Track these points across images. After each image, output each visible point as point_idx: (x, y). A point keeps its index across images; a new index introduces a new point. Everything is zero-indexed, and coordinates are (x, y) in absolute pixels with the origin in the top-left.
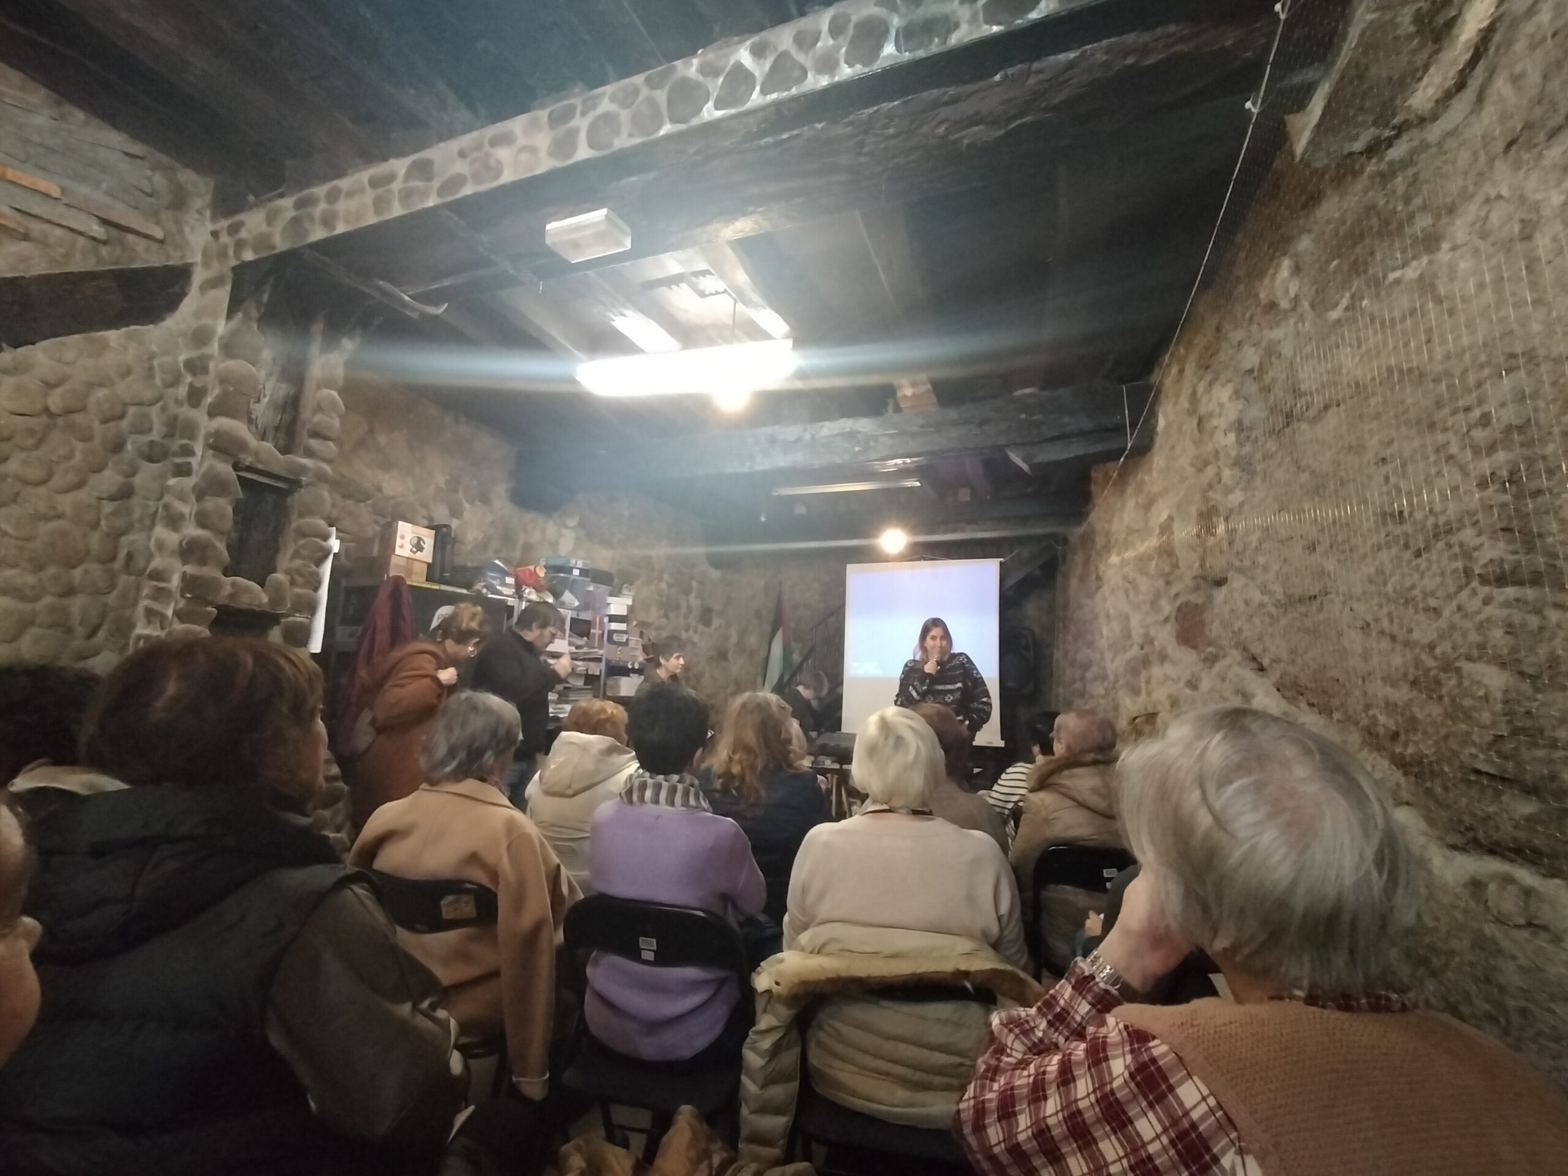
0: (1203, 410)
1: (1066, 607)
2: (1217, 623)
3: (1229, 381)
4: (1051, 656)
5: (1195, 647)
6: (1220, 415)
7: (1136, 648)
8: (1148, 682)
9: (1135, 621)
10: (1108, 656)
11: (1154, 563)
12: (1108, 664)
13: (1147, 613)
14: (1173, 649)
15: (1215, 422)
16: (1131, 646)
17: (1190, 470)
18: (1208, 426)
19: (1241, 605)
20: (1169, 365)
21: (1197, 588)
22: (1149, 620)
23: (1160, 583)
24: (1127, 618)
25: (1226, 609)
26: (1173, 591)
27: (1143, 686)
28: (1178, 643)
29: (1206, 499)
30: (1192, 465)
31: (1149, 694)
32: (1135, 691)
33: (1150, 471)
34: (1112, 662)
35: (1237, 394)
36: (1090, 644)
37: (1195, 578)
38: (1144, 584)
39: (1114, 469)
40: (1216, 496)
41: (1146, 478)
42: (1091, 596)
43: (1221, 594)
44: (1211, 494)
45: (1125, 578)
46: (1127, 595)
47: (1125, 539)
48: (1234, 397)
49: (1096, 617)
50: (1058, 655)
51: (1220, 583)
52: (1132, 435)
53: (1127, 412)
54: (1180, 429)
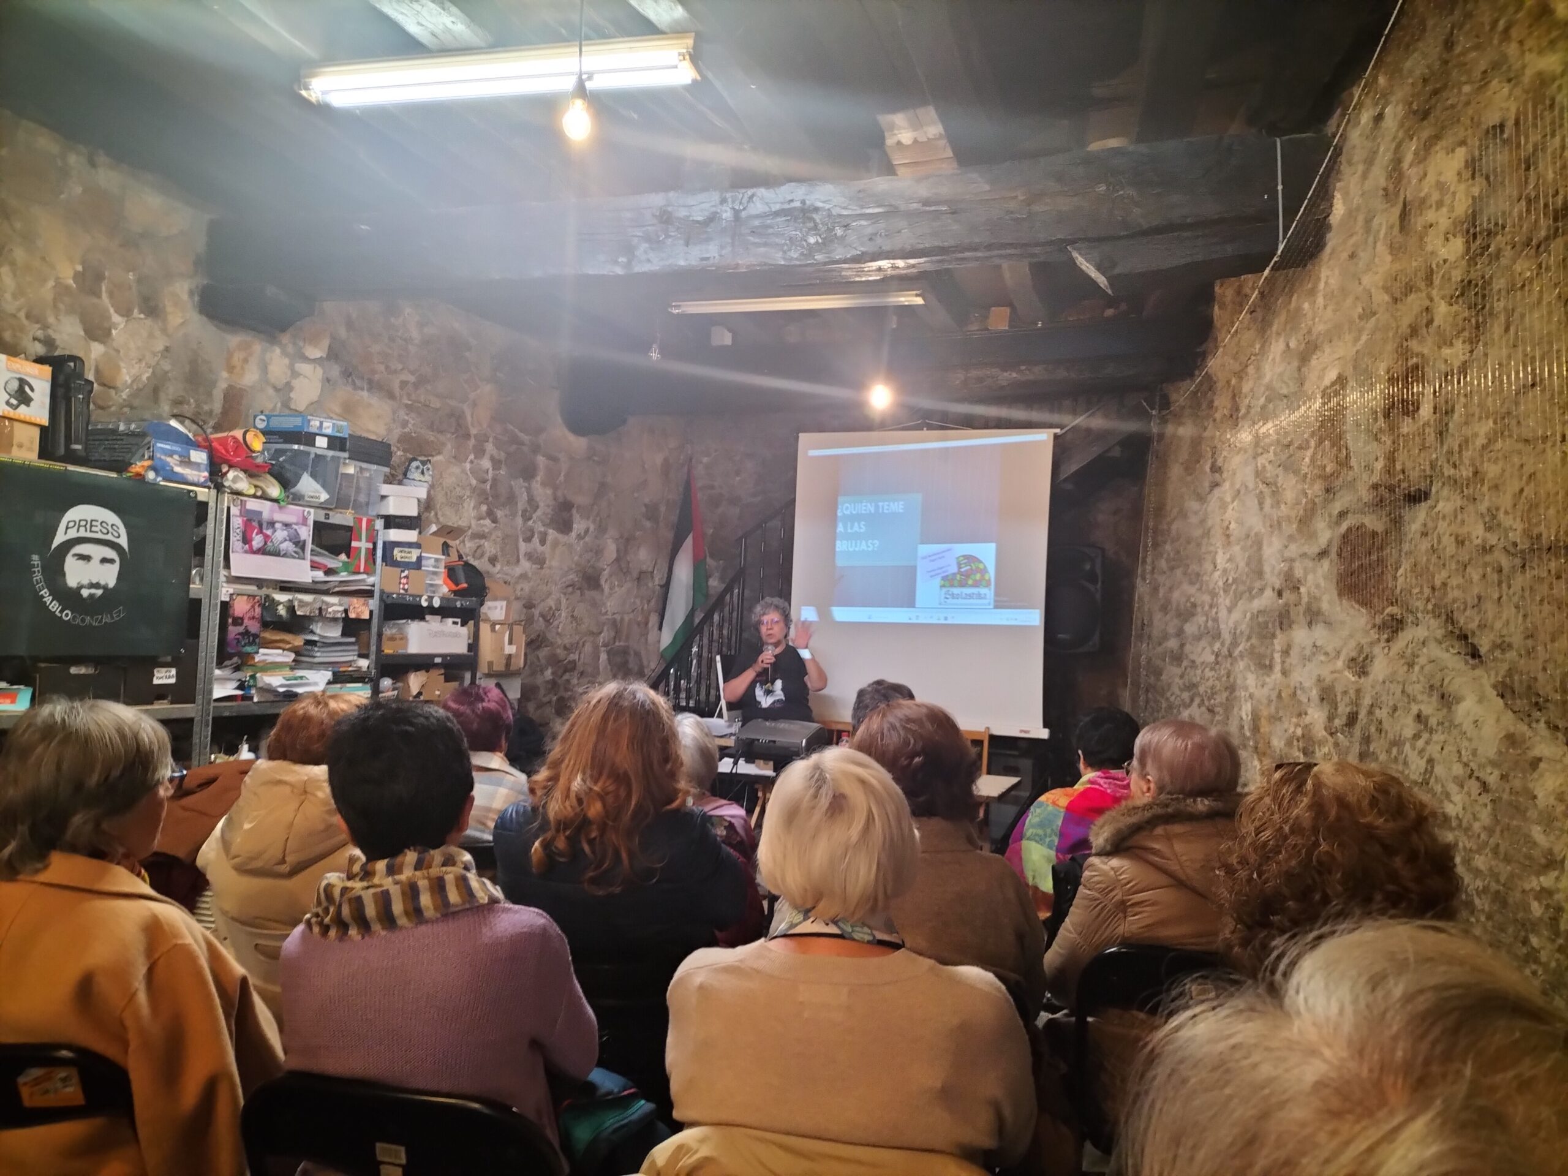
0: (1409, 192)
1: (1160, 511)
2: (1405, 566)
3: (1463, 143)
4: (1132, 588)
5: (1365, 603)
6: (1440, 204)
7: (1269, 593)
8: (1286, 652)
9: (1272, 550)
10: (1224, 601)
11: (1309, 453)
12: (1223, 614)
13: (1291, 538)
14: (1330, 601)
15: (1430, 216)
16: (1262, 590)
17: (1381, 298)
18: (1418, 223)
19: (1448, 542)
20: (1360, 105)
21: (1380, 503)
22: (1294, 550)
23: (1318, 487)
24: (1259, 544)
25: (1425, 545)
26: (1337, 507)
27: (1277, 657)
28: (1340, 594)
29: (1403, 352)
30: (1386, 289)
31: (1285, 673)
32: (1264, 666)
33: (1313, 292)
34: (1230, 610)
35: (1473, 167)
36: (1196, 578)
37: (1375, 487)
38: (1290, 488)
39: (1254, 284)
40: (1423, 347)
41: (1306, 306)
42: (1202, 499)
43: (1417, 518)
44: (1414, 345)
45: (1259, 474)
46: (1261, 504)
47: (1263, 407)
48: (1467, 174)
49: (1207, 534)
50: (1142, 588)
51: (1416, 497)
52: (1286, 229)
53: (1280, 187)
54: (1368, 222)
